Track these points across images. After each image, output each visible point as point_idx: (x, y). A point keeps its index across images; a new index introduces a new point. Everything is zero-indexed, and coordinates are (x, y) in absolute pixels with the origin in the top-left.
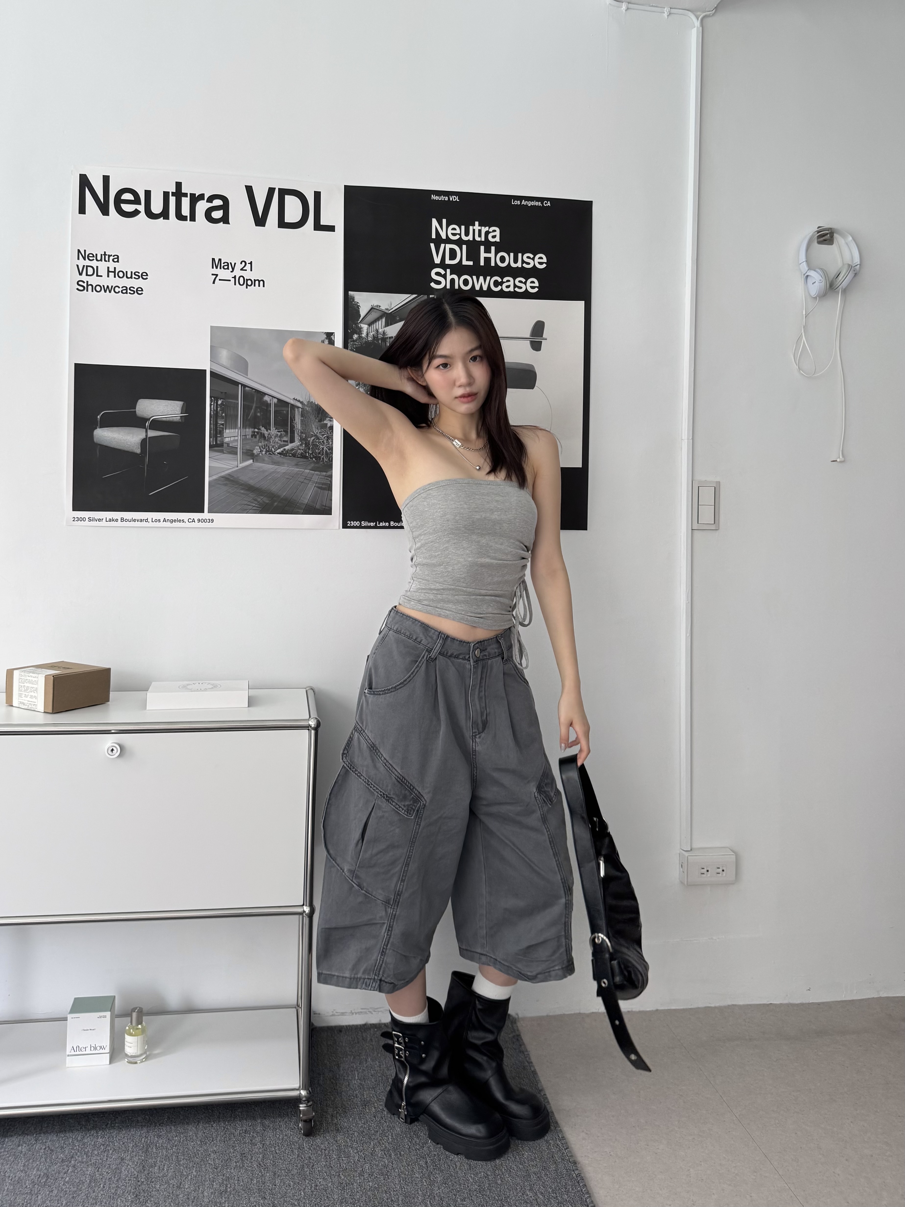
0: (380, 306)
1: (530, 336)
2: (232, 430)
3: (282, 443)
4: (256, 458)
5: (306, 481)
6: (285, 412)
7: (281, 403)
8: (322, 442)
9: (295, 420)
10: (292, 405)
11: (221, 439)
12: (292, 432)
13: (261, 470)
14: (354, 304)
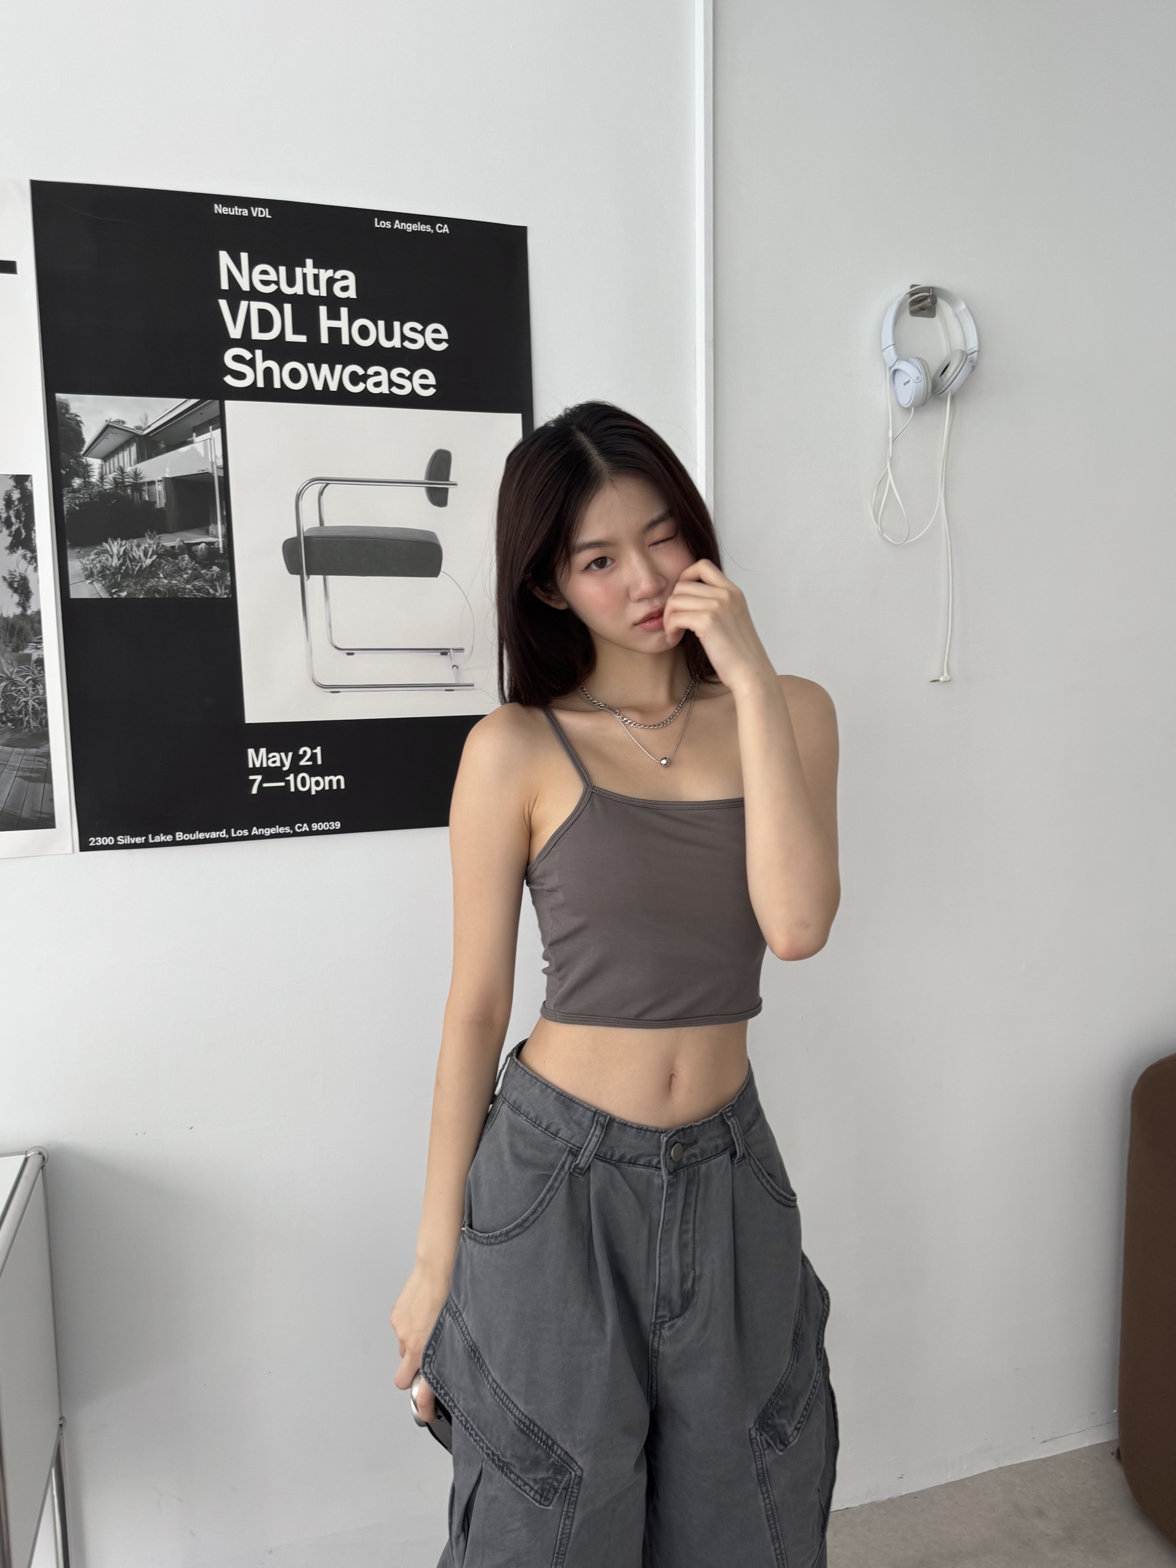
0: (123, 422)
1: (426, 479)
8: (25, 689)
14: (68, 418)
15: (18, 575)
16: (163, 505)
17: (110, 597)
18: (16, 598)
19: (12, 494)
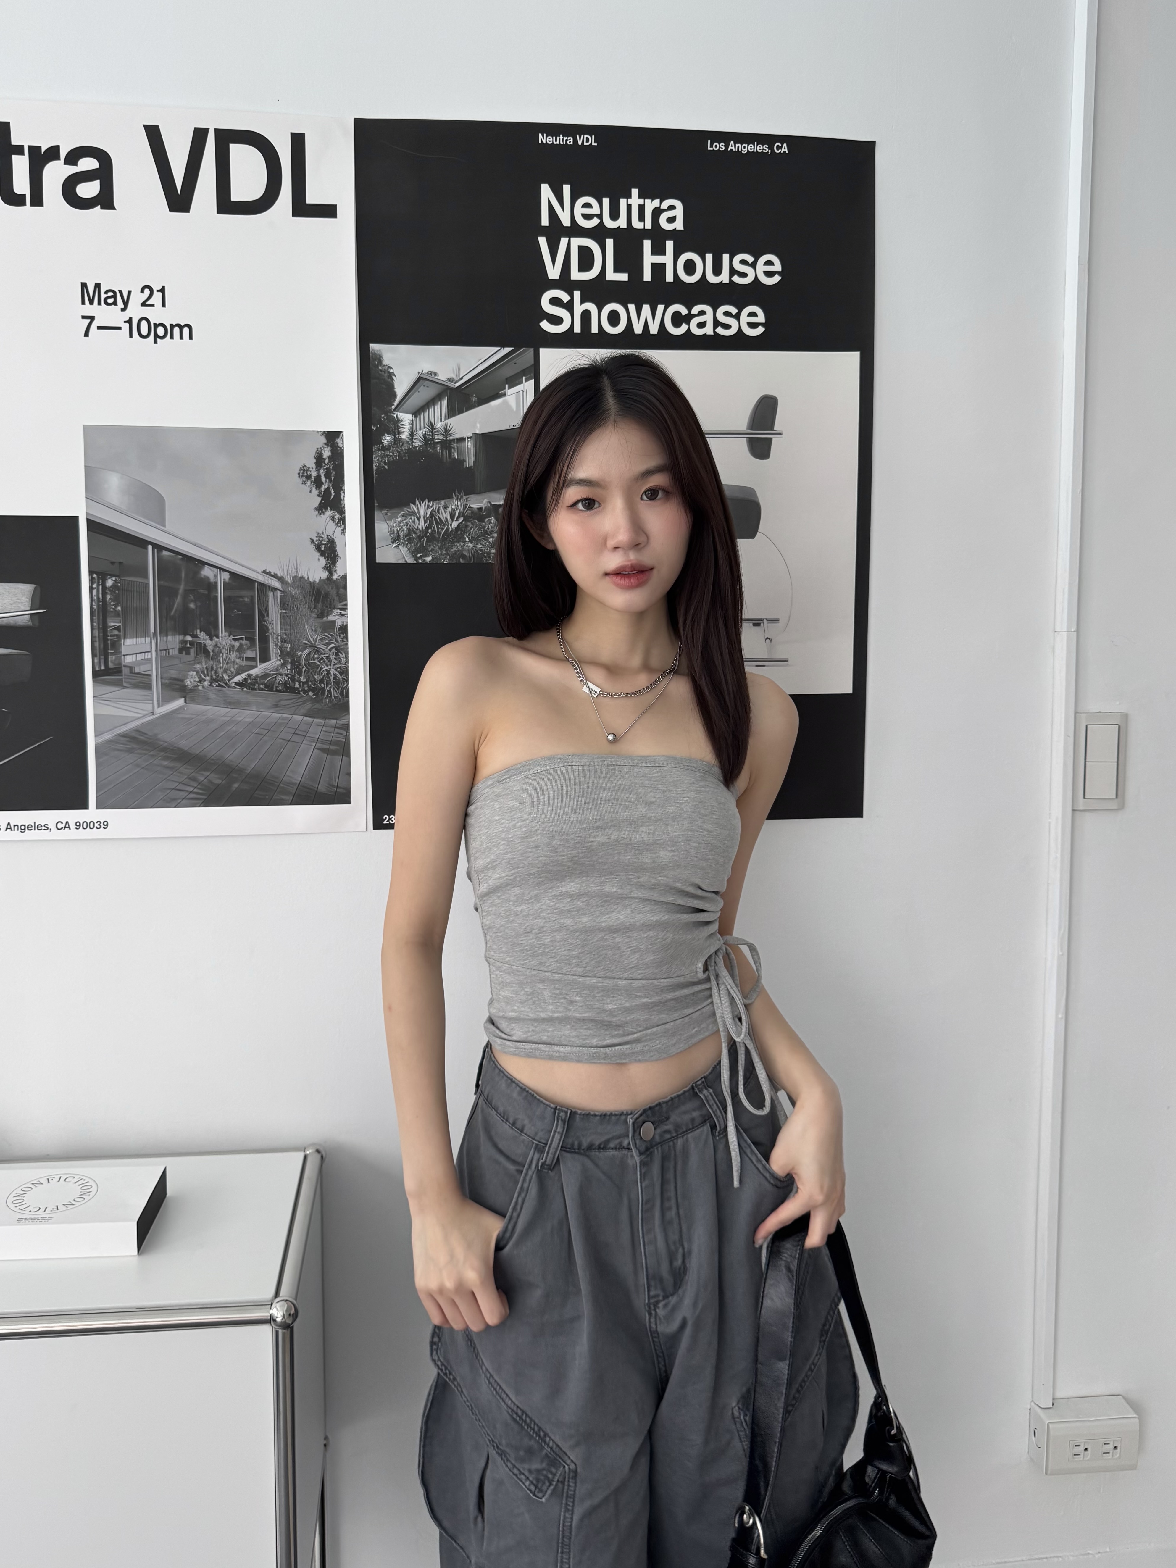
0: (436, 374)
1: (748, 428)
2: (139, 640)
3: (244, 663)
4: (191, 694)
5: (295, 738)
6: (246, 599)
7: (238, 581)
8: (327, 658)
9: (268, 615)
10: (261, 585)
11: (115, 659)
12: (264, 640)
13: (204, 718)
14: (381, 370)
15: (326, 537)
16: (472, 464)
17: (415, 562)
18: (323, 561)
19: (323, 452)
